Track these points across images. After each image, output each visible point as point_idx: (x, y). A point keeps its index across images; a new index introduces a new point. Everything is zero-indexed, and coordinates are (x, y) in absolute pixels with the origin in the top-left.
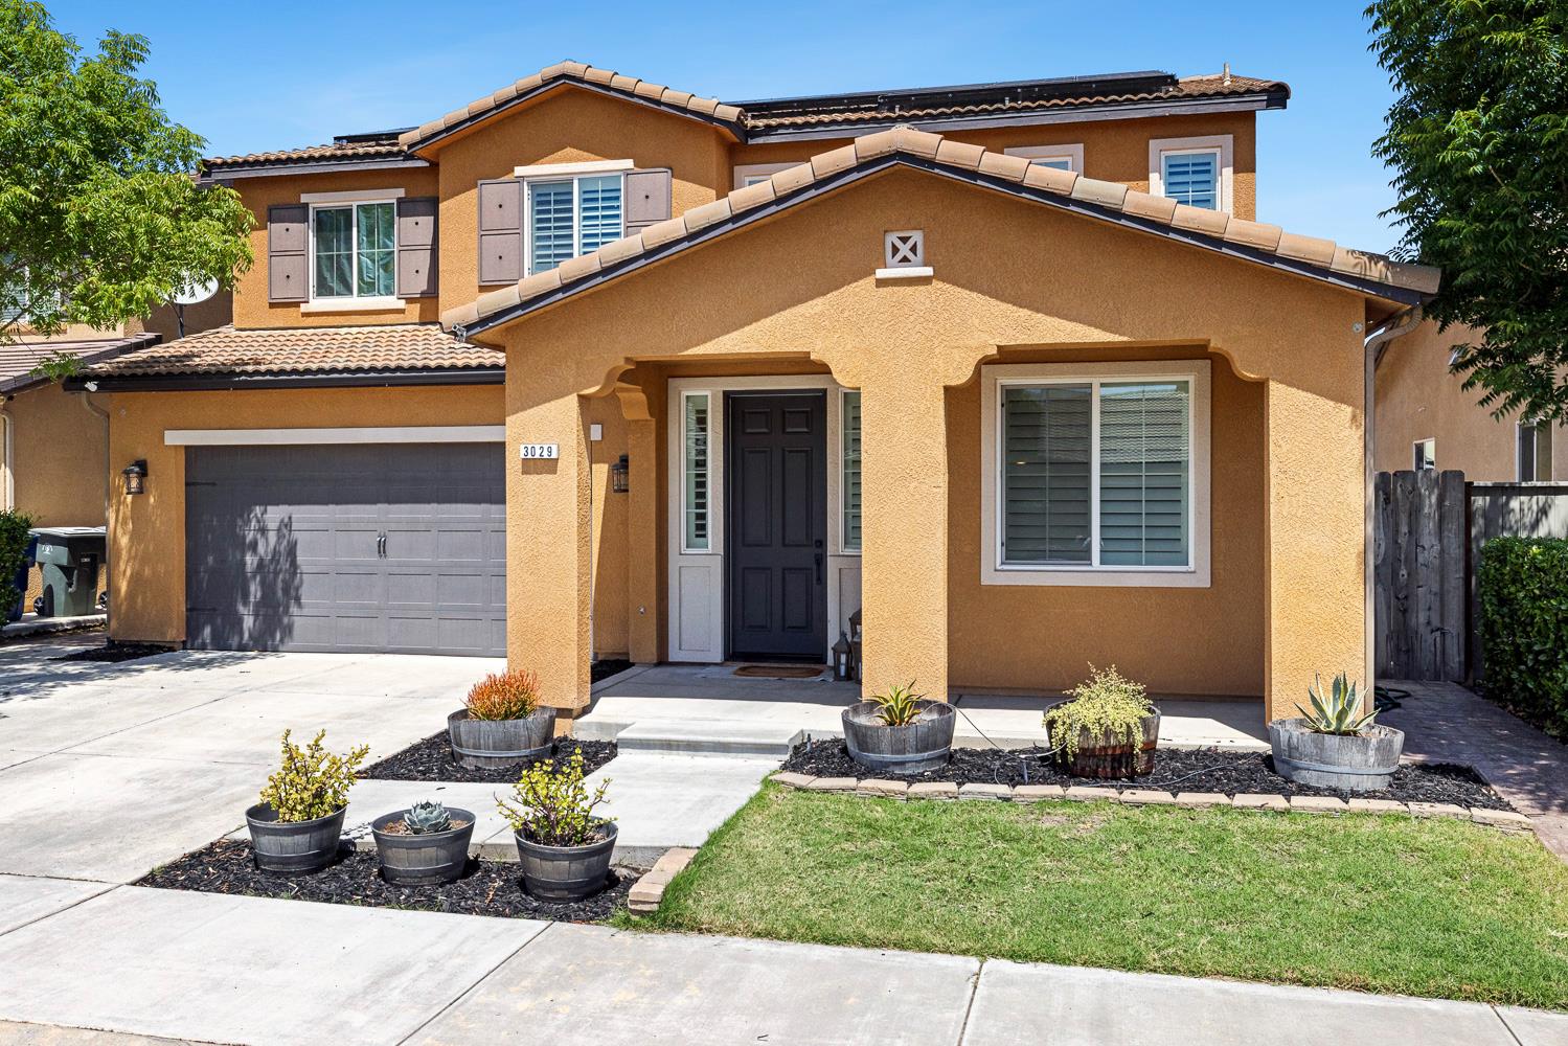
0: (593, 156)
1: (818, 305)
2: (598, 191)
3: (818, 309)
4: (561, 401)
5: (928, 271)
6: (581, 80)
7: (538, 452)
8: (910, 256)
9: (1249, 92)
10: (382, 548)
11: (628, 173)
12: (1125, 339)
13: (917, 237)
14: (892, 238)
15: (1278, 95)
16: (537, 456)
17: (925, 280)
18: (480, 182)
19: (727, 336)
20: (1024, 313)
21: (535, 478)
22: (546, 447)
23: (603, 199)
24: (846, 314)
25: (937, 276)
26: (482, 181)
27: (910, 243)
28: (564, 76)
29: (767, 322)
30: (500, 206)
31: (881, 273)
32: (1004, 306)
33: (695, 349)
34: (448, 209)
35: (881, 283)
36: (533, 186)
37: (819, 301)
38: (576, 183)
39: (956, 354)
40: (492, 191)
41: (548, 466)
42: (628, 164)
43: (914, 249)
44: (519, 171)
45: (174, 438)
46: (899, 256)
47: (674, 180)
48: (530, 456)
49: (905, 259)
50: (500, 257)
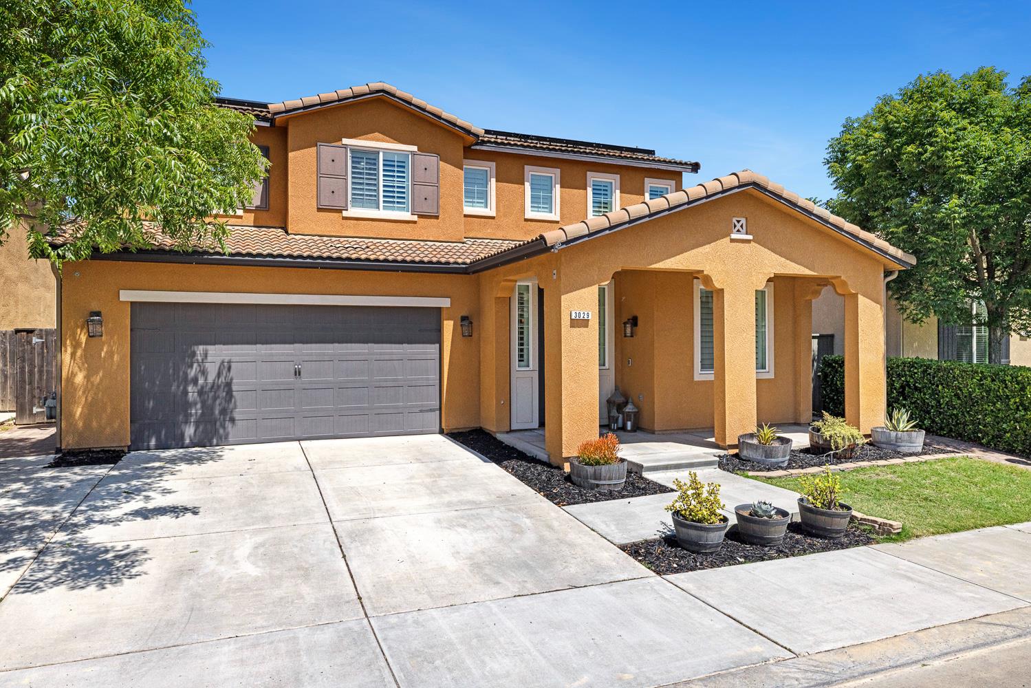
0: (392, 140)
1: (707, 248)
2: (394, 161)
3: (707, 250)
4: (590, 288)
5: (750, 237)
6: (394, 96)
7: (582, 315)
8: (741, 229)
9: (686, 164)
10: (298, 373)
11: (413, 153)
12: (816, 274)
13: (743, 221)
14: (734, 220)
15: (695, 167)
16: (581, 318)
17: (748, 241)
18: (319, 144)
19: (669, 260)
20: (783, 259)
21: (578, 329)
22: (586, 313)
23: (398, 166)
24: (719, 253)
25: (753, 240)
26: (321, 144)
27: (740, 223)
28: (383, 91)
29: (686, 254)
30: (333, 161)
31: (734, 236)
32: (776, 256)
33: (658, 264)
34: (295, 157)
35: (733, 241)
36: (353, 151)
37: (707, 246)
38: (381, 154)
39: (760, 276)
40: (327, 151)
41: (584, 323)
42: (415, 148)
43: (742, 226)
44: (345, 141)
45: (127, 296)
46: (736, 229)
47: (441, 162)
48: (578, 318)
49: (738, 231)
50: (333, 192)
